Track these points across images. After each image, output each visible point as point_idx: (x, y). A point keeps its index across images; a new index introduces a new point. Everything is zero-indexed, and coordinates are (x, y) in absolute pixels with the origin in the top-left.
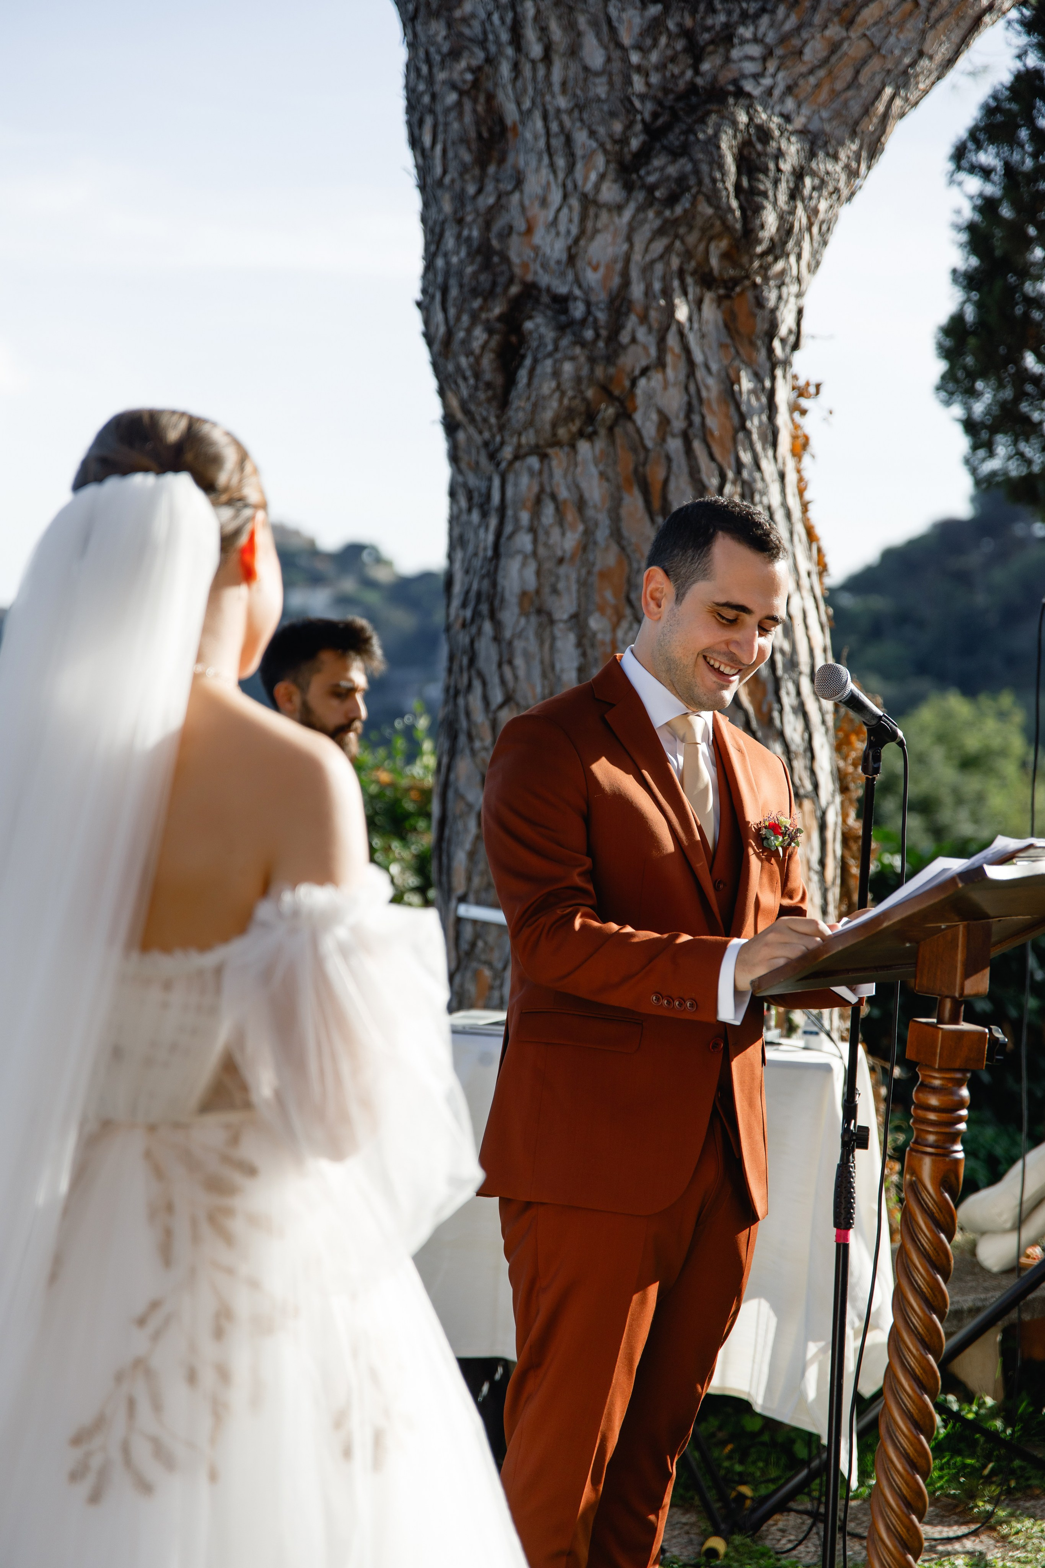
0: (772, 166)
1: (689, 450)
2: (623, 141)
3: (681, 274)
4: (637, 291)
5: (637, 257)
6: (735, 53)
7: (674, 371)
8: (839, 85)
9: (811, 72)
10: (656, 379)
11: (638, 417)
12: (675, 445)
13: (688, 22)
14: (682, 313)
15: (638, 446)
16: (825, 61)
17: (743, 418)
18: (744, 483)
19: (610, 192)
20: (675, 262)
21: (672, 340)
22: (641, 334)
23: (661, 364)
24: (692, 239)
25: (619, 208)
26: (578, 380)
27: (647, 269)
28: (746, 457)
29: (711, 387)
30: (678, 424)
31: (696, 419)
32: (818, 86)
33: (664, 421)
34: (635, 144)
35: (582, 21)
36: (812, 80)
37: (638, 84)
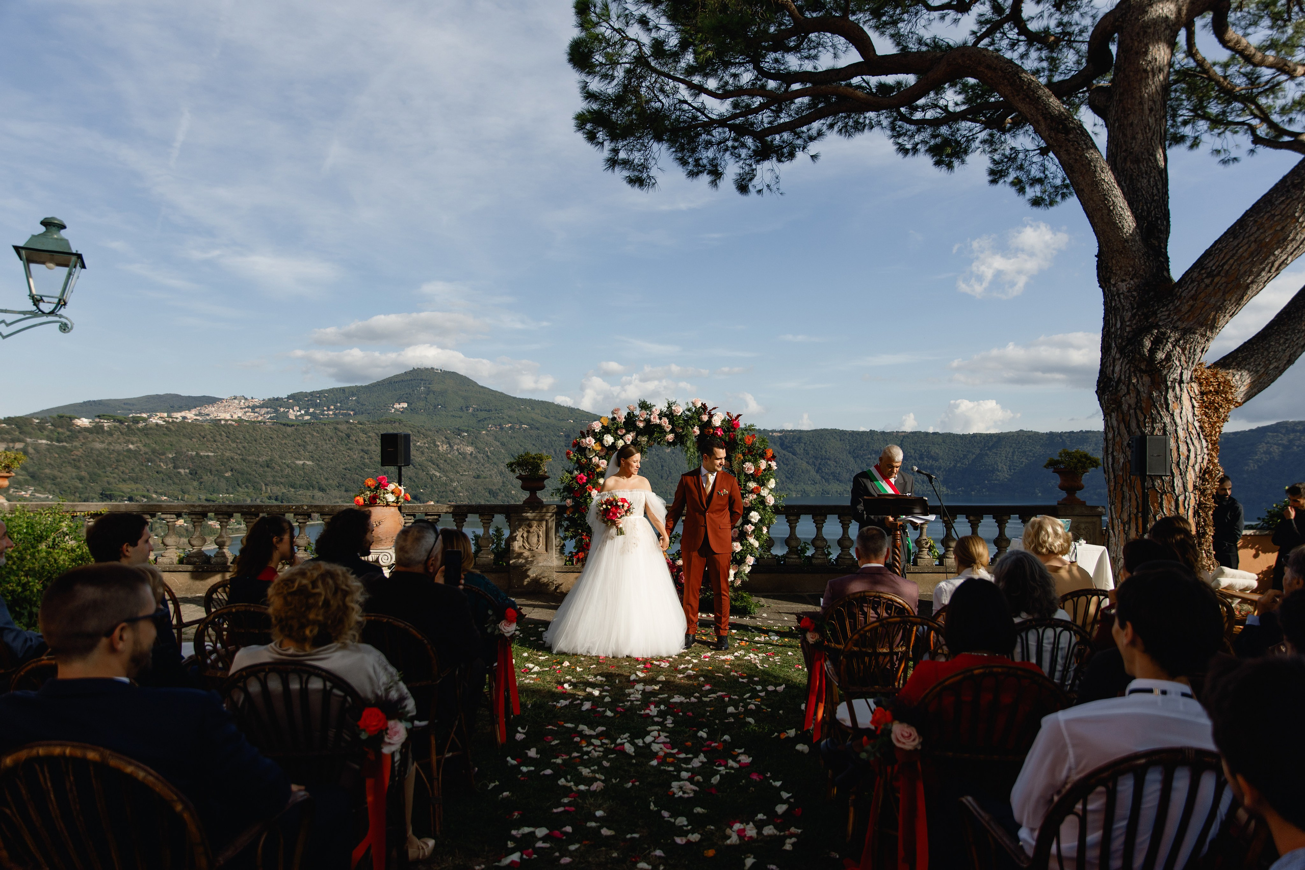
0: (1165, 341)
1: (1136, 413)
2: (1121, 344)
3: (1134, 372)
4: (1123, 377)
5: (1123, 369)
6: (1159, 316)
7: (1133, 395)
8: (1196, 315)
9: (1186, 313)
10: (1128, 397)
11: (1123, 406)
12: (1132, 411)
13: (1145, 311)
14: (1134, 381)
15: (1123, 413)
16: (1189, 311)
17: (1154, 403)
18: (1153, 418)
19: (1118, 356)
20: (1132, 369)
21: (1131, 387)
22: (1123, 387)
23: (1128, 393)
24: (1136, 363)
25: (1120, 359)
26: (1108, 399)
27: (1125, 372)
28: (1154, 412)
29: (1144, 395)
30: (1133, 406)
31: (1139, 405)
32: (1189, 316)
33: (1130, 406)
34: (1124, 344)
35: (1118, 317)
36: (1186, 316)
37: (1128, 329)
